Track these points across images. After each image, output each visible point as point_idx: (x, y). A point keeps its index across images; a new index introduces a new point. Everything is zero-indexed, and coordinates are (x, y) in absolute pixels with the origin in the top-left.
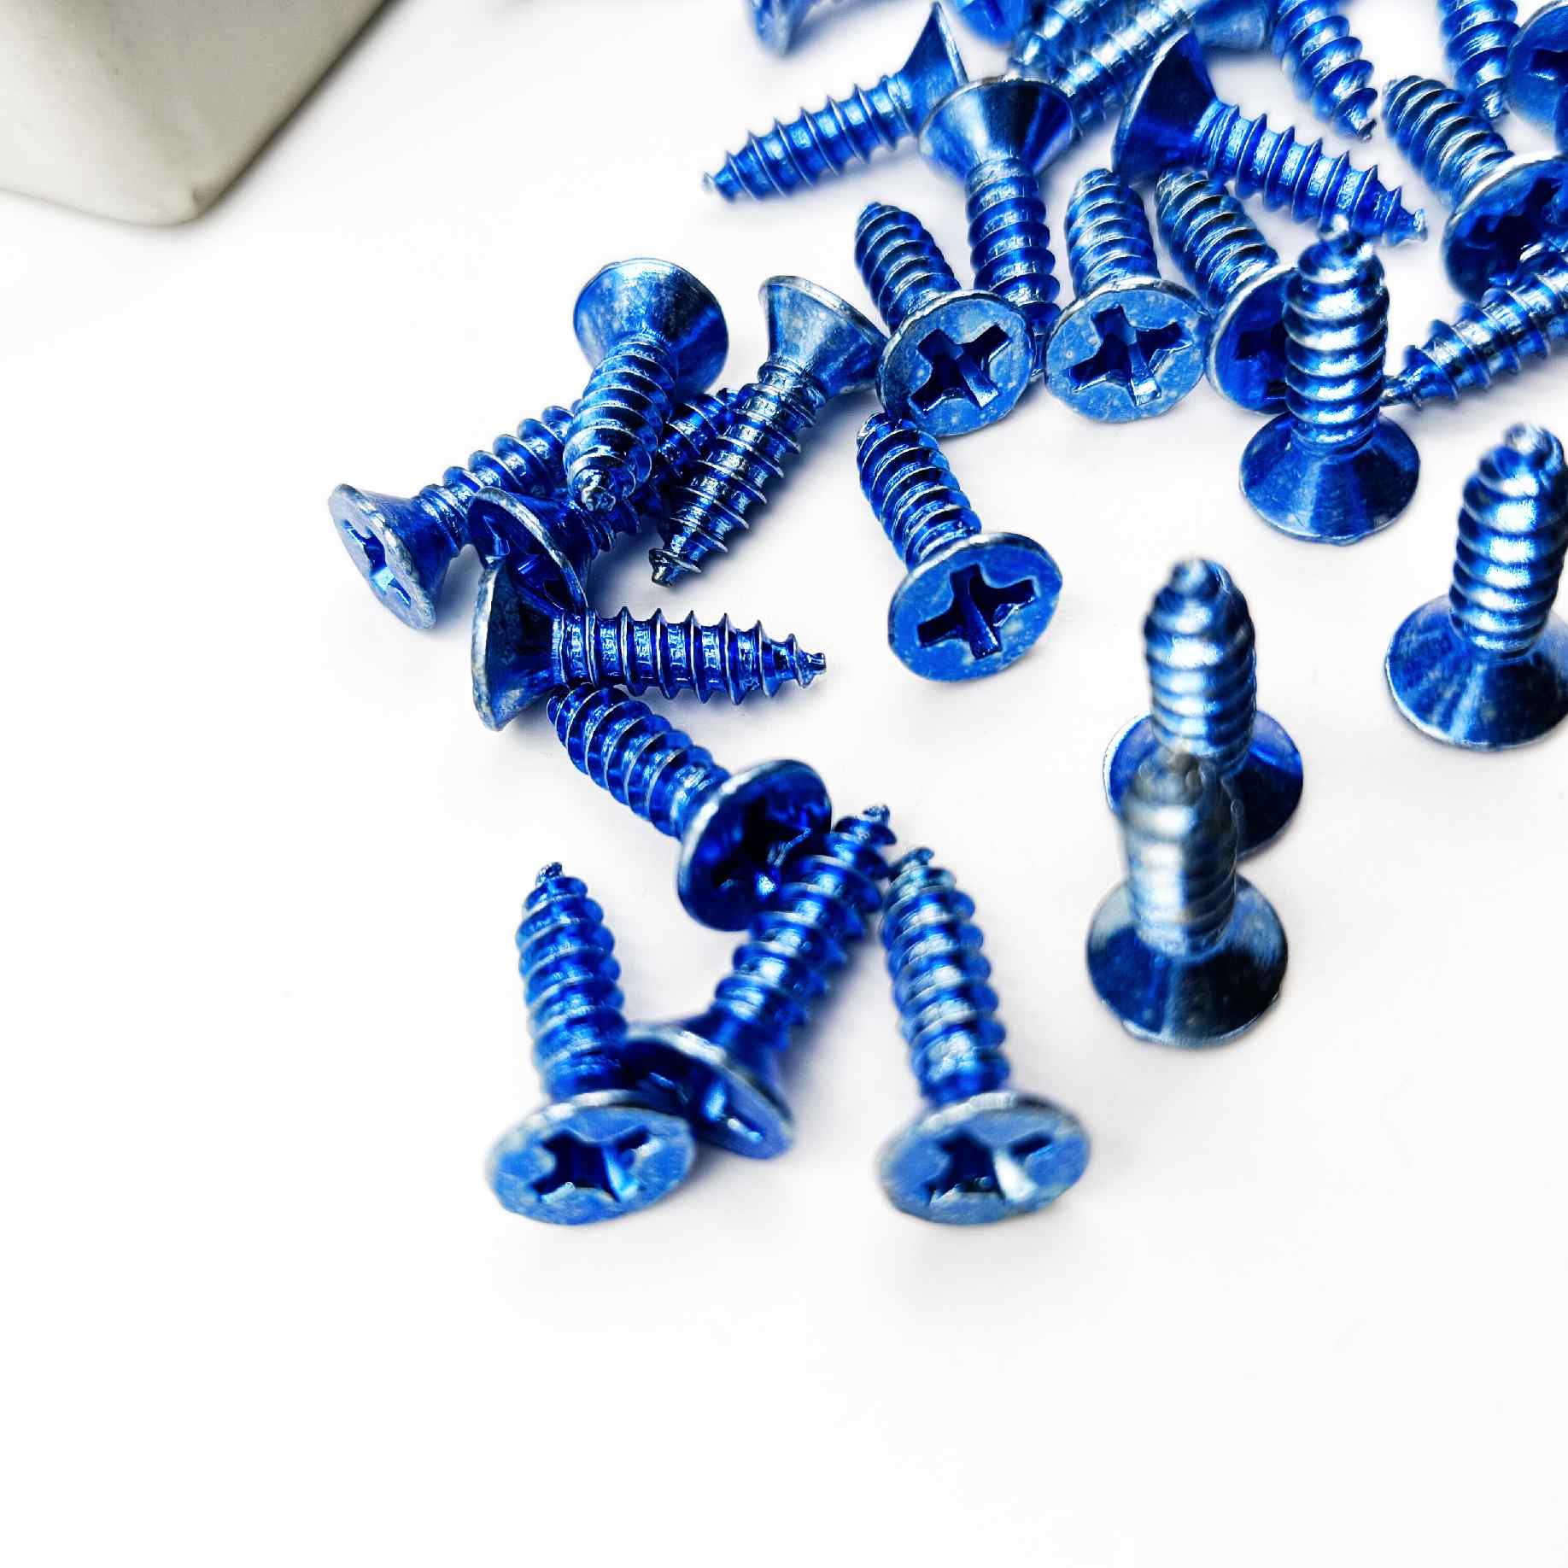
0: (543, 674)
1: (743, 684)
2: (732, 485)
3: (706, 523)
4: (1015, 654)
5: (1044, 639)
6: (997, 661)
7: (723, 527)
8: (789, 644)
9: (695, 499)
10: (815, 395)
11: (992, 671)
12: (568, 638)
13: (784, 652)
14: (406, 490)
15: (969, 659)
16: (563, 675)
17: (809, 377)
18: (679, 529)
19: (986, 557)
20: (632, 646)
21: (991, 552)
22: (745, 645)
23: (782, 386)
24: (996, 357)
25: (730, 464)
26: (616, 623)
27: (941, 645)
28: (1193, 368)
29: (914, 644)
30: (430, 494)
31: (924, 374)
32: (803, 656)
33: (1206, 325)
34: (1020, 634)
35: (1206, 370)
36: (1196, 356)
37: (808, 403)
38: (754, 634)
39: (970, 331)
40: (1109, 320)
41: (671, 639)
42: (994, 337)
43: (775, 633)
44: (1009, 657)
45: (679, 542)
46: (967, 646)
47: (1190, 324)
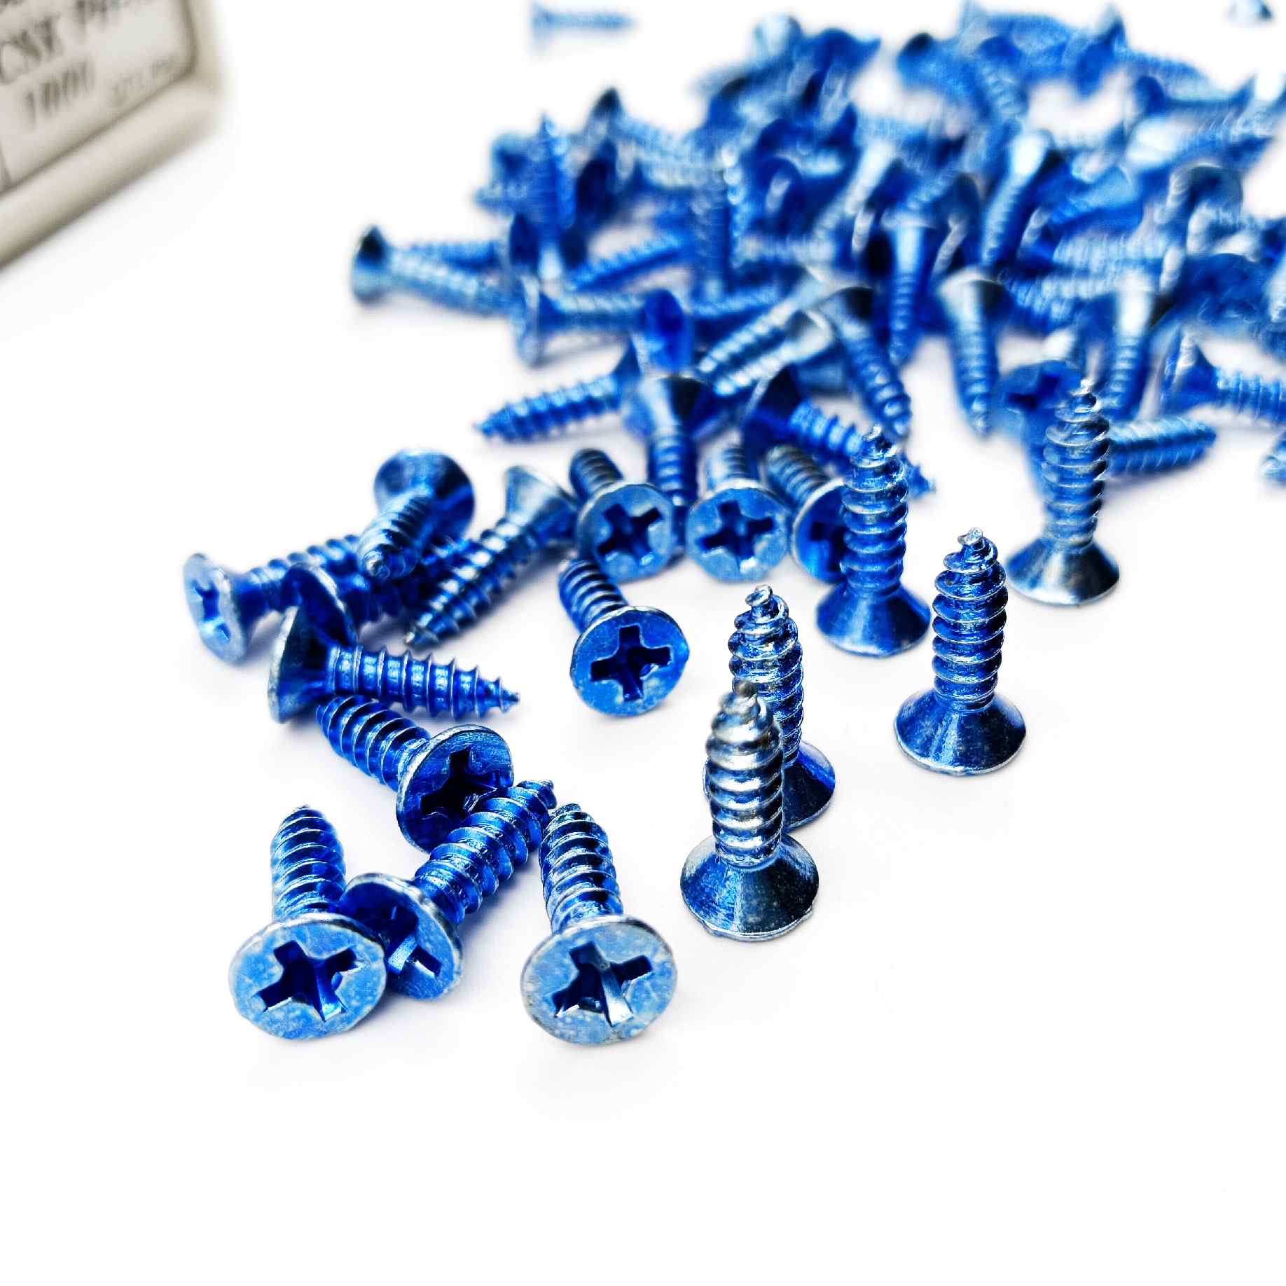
0: (318, 685)
1: (461, 706)
2: (469, 587)
3: (448, 608)
4: (651, 706)
5: (673, 696)
6: (638, 706)
7: (458, 614)
8: (497, 683)
9: (441, 591)
10: (531, 541)
11: (633, 714)
12: (340, 660)
13: (492, 687)
14: (241, 566)
15: (620, 699)
16: (334, 684)
17: (529, 529)
18: (429, 609)
19: (645, 621)
20: (385, 669)
21: (649, 619)
22: (467, 679)
23: (511, 531)
24: (653, 529)
25: (467, 573)
26: (376, 655)
27: (604, 682)
28: (779, 549)
29: (587, 677)
30: (256, 571)
31: (605, 532)
32: (505, 692)
33: (789, 521)
34: (657, 688)
35: (789, 550)
36: (782, 541)
37: (527, 547)
38: (472, 673)
39: (638, 510)
40: (728, 509)
41: (415, 668)
42: (654, 516)
43: (488, 675)
44: (646, 705)
45: (426, 620)
46: (620, 688)
47: (780, 518)
